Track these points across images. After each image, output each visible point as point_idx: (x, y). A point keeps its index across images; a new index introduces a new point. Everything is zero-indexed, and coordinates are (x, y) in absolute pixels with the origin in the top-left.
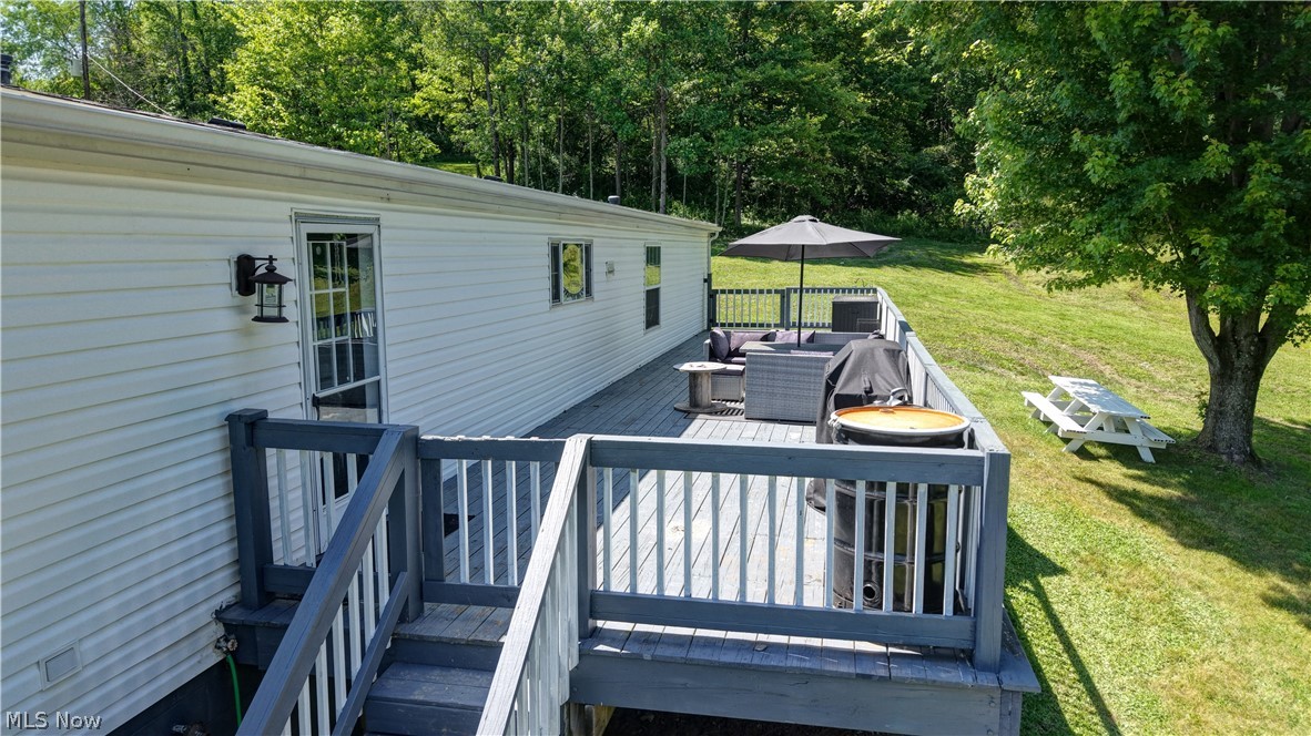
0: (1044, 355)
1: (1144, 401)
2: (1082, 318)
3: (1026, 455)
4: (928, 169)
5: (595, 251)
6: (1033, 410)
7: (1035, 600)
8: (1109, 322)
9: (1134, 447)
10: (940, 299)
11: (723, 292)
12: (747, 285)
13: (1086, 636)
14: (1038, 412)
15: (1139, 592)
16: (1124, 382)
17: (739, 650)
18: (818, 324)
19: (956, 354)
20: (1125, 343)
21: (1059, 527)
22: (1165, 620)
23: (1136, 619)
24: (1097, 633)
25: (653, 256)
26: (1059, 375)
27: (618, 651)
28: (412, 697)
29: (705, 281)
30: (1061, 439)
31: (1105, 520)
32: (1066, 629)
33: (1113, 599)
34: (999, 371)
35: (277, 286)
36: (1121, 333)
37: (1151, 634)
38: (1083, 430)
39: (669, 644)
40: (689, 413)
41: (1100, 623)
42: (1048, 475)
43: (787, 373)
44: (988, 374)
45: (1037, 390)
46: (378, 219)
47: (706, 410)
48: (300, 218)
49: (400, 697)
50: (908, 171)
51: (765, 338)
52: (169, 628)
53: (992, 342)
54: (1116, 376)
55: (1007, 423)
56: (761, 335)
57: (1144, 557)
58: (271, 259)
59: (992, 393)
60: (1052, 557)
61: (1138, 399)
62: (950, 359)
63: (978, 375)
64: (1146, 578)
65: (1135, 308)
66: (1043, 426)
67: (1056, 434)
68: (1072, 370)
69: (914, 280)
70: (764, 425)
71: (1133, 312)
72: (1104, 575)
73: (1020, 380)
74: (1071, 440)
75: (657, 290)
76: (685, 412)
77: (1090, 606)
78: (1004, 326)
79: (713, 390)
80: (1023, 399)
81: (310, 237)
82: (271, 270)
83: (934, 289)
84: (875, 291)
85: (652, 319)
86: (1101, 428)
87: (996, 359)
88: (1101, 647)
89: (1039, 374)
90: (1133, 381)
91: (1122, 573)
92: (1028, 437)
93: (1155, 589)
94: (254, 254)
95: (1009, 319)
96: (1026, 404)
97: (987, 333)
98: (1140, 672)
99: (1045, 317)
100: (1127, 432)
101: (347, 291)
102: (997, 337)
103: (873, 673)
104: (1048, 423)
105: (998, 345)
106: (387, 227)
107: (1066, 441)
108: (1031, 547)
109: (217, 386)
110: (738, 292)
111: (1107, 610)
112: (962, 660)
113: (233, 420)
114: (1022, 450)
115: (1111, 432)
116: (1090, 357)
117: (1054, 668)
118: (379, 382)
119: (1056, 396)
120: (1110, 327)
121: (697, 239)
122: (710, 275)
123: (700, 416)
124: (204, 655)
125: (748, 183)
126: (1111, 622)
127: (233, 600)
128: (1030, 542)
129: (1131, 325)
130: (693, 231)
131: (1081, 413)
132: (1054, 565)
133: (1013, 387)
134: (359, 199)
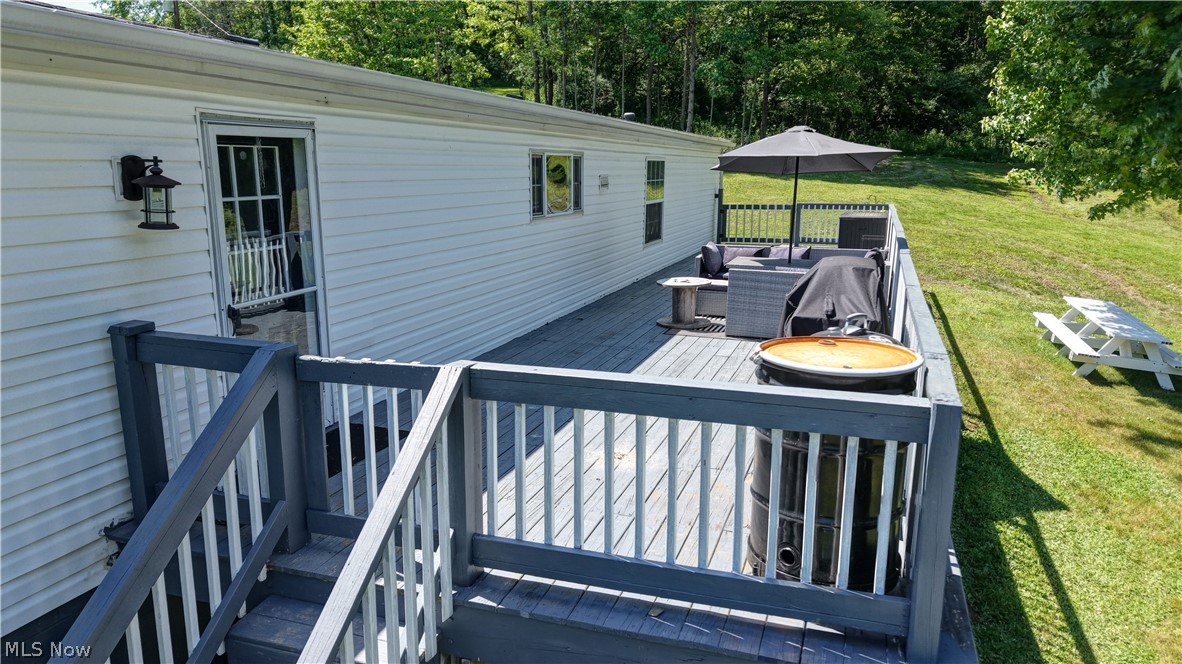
0: (1063, 275)
1: (1168, 324)
2: (1107, 237)
3: (1032, 378)
4: (957, 88)
5: (586, 165)
6: (1045, 331)
7: (1026, 537)
8: (1137, 242)
9: (1153, 374)
10: (958, 216)
11: (734, 207)
12: (766, 201)
13: (1078, 578)
14: (1049, 333)
15: (1143, 531)
16: (1148, 304)
17: (630, 613)
18: (815, 240)
19: (970, 272)
20: (1152, 264)
21: (1060, 457)
22: (1171, 565)
23: (1138, 562)
24: (1091, 575)
25: (655, 172)
26: (1077, 295)
27: (495, 605)
28: (272, 641)
29: (716, 196)
30: (1073, 362)
31: (1111, 451)
32: (1057, 568)
33: (1113, 538)
34: (1013, 290)
35: (163, 190)
36: (1148, 253)
37: (1153, 579)
38: (1096, 354)
39: (553, 600)
40: (669, 328)
41: (1096, 565)
42: (1054, 400)
43: (770, 290)
44: (1001, 293)
45: (1051, 310)
46: (312, 124)
47: (688, 326)
48: (205, 119)
49: (259, 639)
50: (936, 90)
51: (759, 254)
52: (43, 547)
53: (1008, 260)
54: (1139, 298)
55: (1015, 344)
56: (755, 250)
57: (1152, 494)
58: (156, 160)
59: (1002, 312)
60: (1049, 489)
61: (1162, 322)
62: (962, 277)
63: (989, 294)
64: (1153, 516)
65: (1167, 228)
66: (1053, 348)
67: (1067, 357)
68: (1093, 291)
69: (934, 198)
70: (744, 342)
71: (1164, 232)
72: (1105, 511)
73: (1035, 300)
74: (1083, 363)
75: (660, 205)
76: (666, 327)
77: (1086, 545)
78: (1023, 245)
79: (697, 306)
80: (1035, 319)
81: (221, 139)
82: (157, 172)
83: (953, 207)
84: (887, 208)
85: (653, 232)
86: (1117, 353)
87: (1012, 278)
88: (1093, 590)
89: (1055, 293)
90: (1158, 303)
91: (1125, 510)
92: (1036, 360)
93: (1162, 529)
94: (143, 156)
95: (1029, 237)
96: (1037, 324)
97: (1004, 251)
98: (1137, 622)
99: (1068, 236)
100: (1146, 357)
101: (281, 198)
102: (1014, 255)
103: (780, 657)
104: (1059, 345)
105: (1014, 263)
106: (324, 132)
107: (1078, 365)
108: (1026, 477)
109: (99, 296)
110: (757, 207)
111: (1104, 550)
112: (894, 647)
113: (114, 331)
114: (1028, 372)
115: (1128, 357)
116: (1113, 277)
117: (1037, 613)
118: (315, 292)
119: (1070, 318)
120: (1137, 247)
121: (707, 155)
122: (721, 191)
123: (682, 332)
124: (93, 572)
125: (776, 103)
126: (1109, 563)
127: (128, 517)
128: (1026, 471)
129: (1161, 246)
130: (704, 146)
131: (1096, 337)
132: (1051, 498)
133: (1026, 307)
134: (287, 101)
